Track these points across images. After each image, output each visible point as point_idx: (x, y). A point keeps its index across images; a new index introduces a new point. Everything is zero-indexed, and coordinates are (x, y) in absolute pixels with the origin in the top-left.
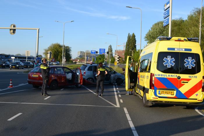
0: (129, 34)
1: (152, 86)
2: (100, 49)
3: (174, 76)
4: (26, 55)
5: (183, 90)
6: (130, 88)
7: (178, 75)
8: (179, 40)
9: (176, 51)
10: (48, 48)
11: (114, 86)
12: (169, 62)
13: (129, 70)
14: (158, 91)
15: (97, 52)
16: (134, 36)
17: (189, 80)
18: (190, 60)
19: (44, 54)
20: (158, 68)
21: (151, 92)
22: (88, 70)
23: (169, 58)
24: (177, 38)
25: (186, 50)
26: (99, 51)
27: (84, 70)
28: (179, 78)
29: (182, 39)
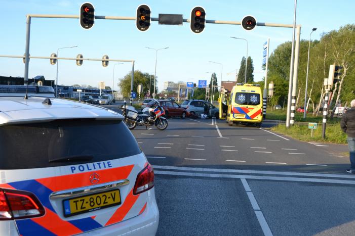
0: (244, 57)
1: (232, 112)
2: (199, 81)
3: (245, 106)
4: (100, 88)
5: (250, 114)
6: (223, 116)
7: (247, 106)
8: (248, 86)
9: (246, 92)
10: (125, 77)
11: (213, 120)
12: (242, 98)
13: (223, 104)
14: (235, 115)
15: (195, 85)
16: (250, 61)
17: (253, 109)
18: (254, 97)
19: (119, 85)
20: (235, 102)
21: (231, 115)
22: (191, 104)
23: (242, 96)
24: (247, 84)
25: (252, 91)
26: (197, 84)
27: (187, 104)
28: (247, 107)
29: (250, 85)
